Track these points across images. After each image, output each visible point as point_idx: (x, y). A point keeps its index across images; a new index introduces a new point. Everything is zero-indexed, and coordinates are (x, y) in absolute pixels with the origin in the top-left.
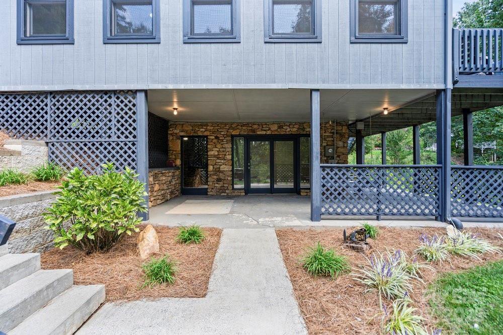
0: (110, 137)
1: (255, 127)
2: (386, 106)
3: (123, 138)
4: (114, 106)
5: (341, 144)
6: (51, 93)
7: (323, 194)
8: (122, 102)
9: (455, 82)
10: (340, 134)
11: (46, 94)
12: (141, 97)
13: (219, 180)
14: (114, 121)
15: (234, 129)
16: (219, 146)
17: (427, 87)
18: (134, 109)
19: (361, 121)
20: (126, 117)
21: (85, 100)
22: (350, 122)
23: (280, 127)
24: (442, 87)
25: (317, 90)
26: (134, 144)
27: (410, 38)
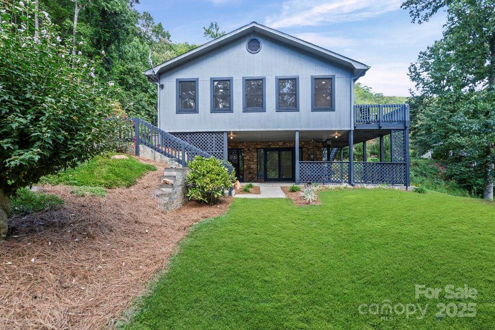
0: (212, 150)
1: (270, 143)
2: (336, 134)
3: (218, 151)
4: (214, 138)
5: (318, 153)
6: (189, 133)
7: (300, 174)
8: (217, 136)
9: (355, 127)
10: (318, 147)
11: (187, 133)
12: (225, 134)
13: (250, 173)
14: (214, 144)
15: (258, 144)
16: (250, 154)
17: (343, 129)
18: (222, 139)
19: (329, 140)
20: (219, 142)
21: (203, 136)
22: (324, 140)
23: (284, 143)
24: (349, 129)
25: (298, 131)
26: (222, 153)
27: (336, 109)
